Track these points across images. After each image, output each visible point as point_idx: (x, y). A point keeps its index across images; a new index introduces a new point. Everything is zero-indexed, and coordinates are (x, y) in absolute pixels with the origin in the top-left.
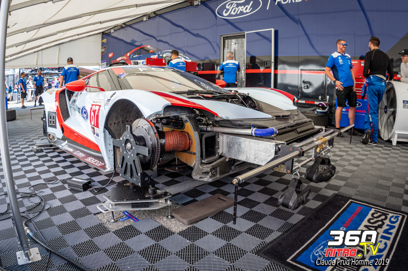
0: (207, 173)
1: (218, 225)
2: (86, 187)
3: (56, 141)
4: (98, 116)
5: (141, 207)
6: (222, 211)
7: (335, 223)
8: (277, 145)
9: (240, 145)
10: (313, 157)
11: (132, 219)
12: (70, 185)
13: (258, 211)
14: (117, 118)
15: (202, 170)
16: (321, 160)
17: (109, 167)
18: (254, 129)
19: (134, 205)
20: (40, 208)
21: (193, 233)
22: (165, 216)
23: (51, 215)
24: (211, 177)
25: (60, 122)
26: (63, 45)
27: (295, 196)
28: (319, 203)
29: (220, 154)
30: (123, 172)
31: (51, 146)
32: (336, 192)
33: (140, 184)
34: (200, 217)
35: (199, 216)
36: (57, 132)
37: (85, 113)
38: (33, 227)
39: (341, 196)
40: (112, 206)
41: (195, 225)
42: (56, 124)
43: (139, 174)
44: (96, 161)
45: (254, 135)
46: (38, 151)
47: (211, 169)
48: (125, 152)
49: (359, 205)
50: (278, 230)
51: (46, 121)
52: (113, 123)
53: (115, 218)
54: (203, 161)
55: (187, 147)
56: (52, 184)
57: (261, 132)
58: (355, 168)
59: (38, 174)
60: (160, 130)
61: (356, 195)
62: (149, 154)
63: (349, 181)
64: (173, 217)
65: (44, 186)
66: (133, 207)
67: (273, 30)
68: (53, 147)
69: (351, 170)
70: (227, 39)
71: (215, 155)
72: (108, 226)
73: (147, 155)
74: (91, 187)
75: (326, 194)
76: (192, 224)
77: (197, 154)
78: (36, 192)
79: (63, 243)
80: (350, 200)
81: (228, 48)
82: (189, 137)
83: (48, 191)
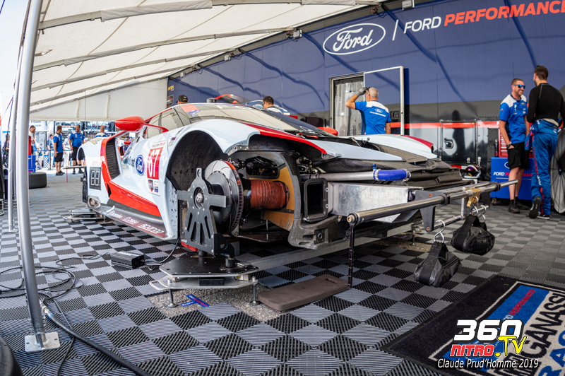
0: (310, 236)
1: (325, 313)
2: (137, 263)
3: (99, 208)
4: (158, 162)
5: (213, 285)
6: (332, 296)
7: (497, 310)
8: (410, 191)
9: (357, 195)
10: (462, 215)
11: (199, 304)
12: (114, 260)
13: (384, 296)
14: (184, 165)
15: (303, 231)
16: (474, 220)
17: (171, 234)
18: (377, 171)
19: (203, 282)
20: (68, 286)
21: (288, 322)
22: (247, 302)
23: (83, 294)
24: (315, 243)
25: (106, 179)
26: (114, 92)
27: (438, 267)
28: (472, 287)
29: (329, 211)
30: (190, 236)
31: (92, 216)
32: (496, 273)
33: (213, 251)
34: (300, 302)
35: (297, 300)
36: (101, 195)
37: (141, 164)
38: (54, 308)
39: (503, 277)
40: (171, 282)
41: (291, 312)
42: (100, 183)
43: (212, 237)
44: (153, 228)
45: (377, 179)
46: (73, 223)
47: (315, 231)
48: (193, 208)
49: (530, 288)
50: (415, 320)
51: (88, 181)
52: (178, 171)
53: (175, 302)
54: (305, 219)
55: (283, 202)
56: (89, 259)
57: (387, 174)
58: (522, 246)
59: (70, 248)
60: (245, 177)
61: (524, 276)
62: (227, 204)
63: (513, 260)
64: (259, 303)
65: (78, 261)
66: (201, 284)
67: (401, 68)
68: (94, 218)
69: (516, 248)
70: (338, 83)
71: (322, 212)
72: (164, 311)
73: (225, 206)
74: (144, 264)
75: (481, 276)
76: (286, 311)
77: (295, 212)
78: (65, 267)
79: (95, 328)
80: (517, 282)
81: (340, 96)
82: (285, 189)
83: (82, 267)
